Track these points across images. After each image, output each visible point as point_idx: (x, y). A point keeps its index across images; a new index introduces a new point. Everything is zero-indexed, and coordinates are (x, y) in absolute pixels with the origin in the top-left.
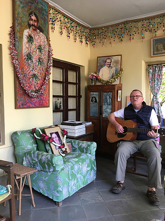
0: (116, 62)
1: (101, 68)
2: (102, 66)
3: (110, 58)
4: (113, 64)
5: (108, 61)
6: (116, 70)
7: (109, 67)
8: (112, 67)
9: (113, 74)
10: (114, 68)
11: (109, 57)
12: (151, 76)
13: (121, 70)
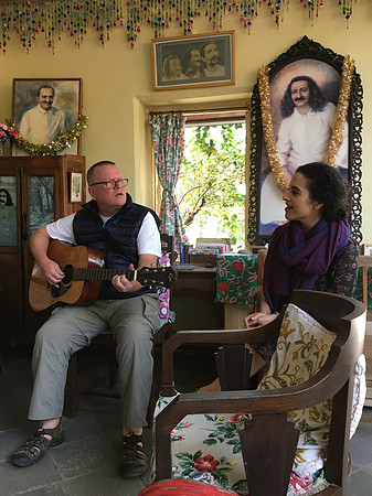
0: (68, 97)
1: (24, 111)
2: (27, 107)
3: (51, 84)
4: (58, 103)
5: (45, 92)
6: (68, 120)
7: (47, 110)
8: (55, 110)
9: (59, 129)
10: (61, 114)
11: (47, 82)
12: (157, 140)
13: (82, 119)
